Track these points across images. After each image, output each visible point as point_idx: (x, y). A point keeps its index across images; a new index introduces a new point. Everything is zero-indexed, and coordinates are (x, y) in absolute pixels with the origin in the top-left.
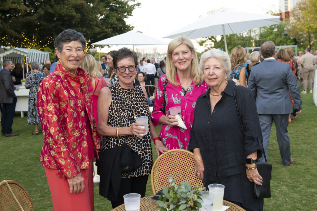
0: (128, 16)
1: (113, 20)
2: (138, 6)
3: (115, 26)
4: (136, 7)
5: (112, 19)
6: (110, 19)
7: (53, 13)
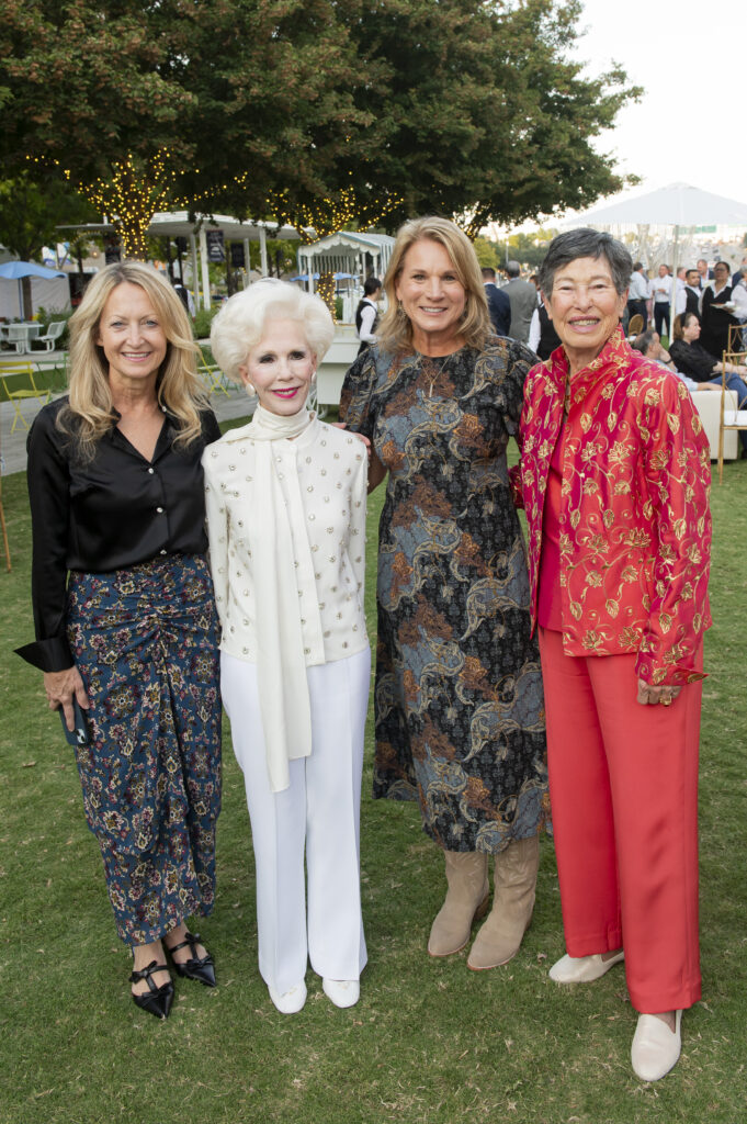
0: (601, 130)
1: (561, 143)
2: (634, 99)
3: (566, 159)
4: (630, 101)
5: (558, 140)
6: (551, 138)
7: (413, 128)
